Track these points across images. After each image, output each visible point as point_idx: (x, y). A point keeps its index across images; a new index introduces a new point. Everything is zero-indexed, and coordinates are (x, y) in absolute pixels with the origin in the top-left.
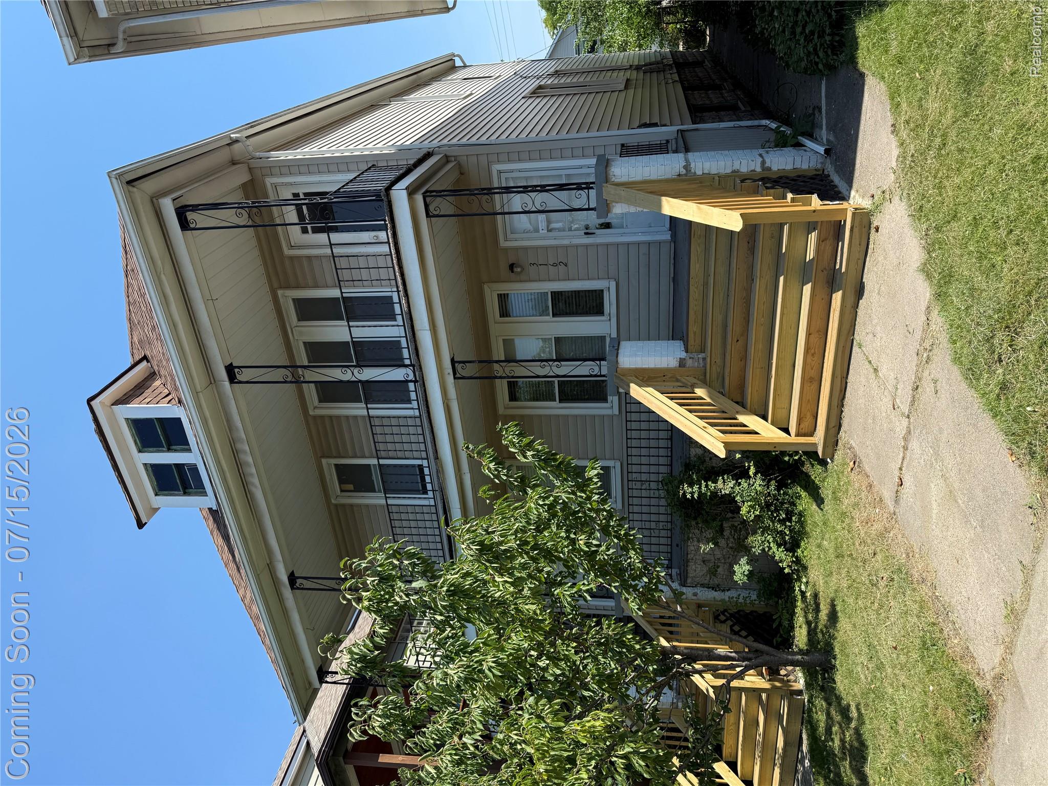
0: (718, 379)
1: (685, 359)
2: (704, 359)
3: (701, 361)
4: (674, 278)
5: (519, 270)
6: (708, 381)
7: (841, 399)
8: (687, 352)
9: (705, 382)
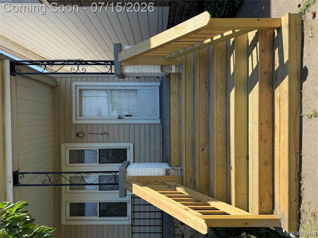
0: (191, 182)
1: (169, 170)
2: (181, 170)
3: (179, 171)
4: (162, 143)
5: (81, 135)
6: (185, 182)
7: (297, 172)
8: (170, 166)
9: (182, 183)
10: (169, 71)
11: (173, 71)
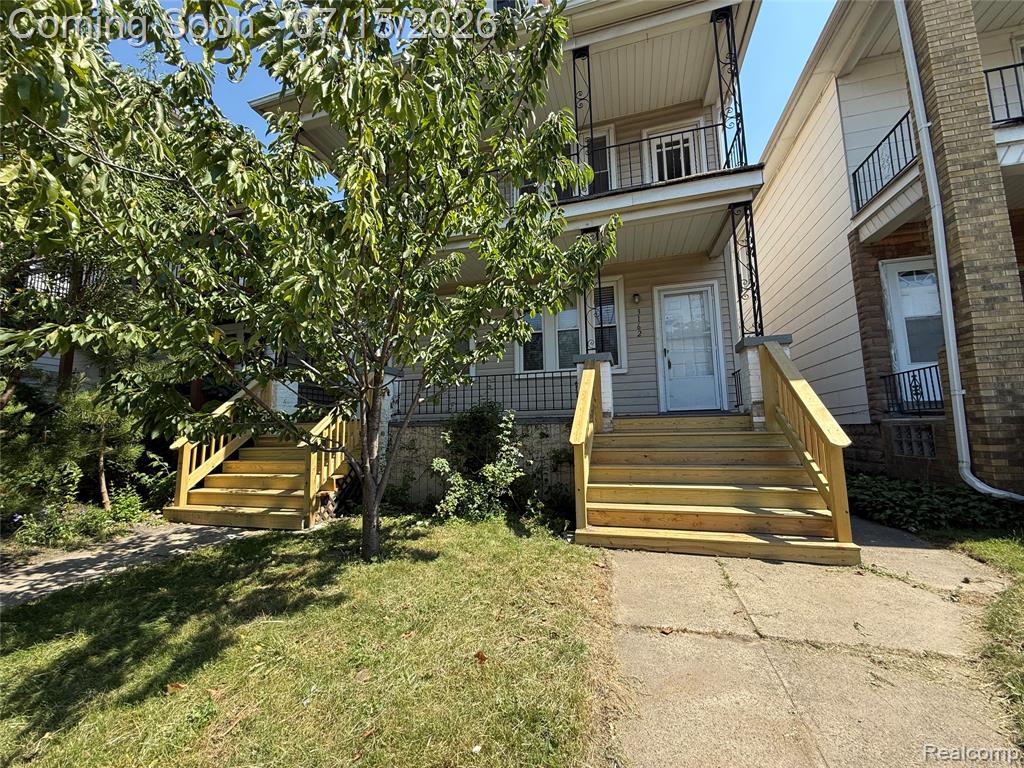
10: (755, 413)
11: (755, 419)
